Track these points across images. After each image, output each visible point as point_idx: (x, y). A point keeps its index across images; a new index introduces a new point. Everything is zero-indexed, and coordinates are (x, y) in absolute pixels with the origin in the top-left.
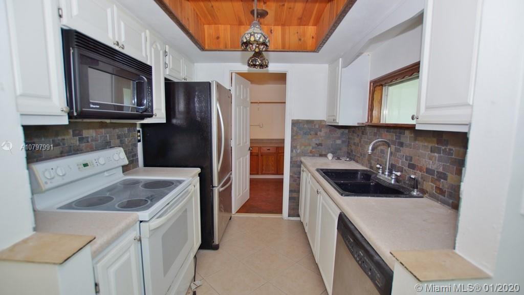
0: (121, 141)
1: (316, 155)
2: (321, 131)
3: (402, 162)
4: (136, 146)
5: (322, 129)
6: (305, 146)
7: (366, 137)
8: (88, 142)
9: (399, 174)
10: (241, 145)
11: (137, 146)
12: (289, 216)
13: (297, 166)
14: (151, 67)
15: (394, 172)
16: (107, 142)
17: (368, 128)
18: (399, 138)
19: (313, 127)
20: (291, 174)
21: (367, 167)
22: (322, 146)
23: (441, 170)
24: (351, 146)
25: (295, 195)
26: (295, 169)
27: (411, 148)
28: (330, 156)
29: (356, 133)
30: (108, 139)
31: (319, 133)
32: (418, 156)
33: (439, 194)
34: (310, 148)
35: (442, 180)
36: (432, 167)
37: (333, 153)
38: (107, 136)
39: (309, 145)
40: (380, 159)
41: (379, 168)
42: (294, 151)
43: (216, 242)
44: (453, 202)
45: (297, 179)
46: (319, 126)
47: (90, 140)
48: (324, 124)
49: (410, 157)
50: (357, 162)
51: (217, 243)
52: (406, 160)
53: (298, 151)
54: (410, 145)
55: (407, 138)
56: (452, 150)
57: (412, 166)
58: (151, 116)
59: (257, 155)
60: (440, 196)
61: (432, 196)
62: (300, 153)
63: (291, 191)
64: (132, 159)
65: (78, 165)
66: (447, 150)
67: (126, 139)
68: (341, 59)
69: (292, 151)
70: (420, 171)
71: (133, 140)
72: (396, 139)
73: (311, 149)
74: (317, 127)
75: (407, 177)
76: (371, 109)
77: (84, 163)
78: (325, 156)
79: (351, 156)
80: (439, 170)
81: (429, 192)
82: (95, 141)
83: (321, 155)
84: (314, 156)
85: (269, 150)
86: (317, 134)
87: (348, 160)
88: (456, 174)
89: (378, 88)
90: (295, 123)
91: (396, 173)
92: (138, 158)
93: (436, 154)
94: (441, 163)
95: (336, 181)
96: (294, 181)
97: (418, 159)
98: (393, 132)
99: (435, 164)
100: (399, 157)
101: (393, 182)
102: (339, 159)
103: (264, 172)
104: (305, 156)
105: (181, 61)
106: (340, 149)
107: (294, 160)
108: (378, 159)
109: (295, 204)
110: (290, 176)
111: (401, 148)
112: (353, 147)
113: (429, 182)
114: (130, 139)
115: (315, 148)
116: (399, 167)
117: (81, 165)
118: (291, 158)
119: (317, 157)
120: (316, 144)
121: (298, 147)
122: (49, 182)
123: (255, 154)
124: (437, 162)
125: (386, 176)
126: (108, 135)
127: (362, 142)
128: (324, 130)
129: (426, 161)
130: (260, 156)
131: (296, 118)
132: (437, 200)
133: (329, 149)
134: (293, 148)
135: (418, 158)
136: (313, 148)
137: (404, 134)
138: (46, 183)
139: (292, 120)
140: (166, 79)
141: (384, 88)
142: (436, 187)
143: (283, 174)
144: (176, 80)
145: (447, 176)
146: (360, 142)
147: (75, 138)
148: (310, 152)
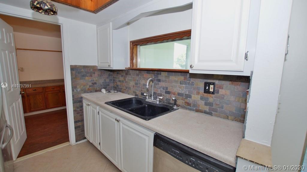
2: (94, 73)
3: (160, 91)
5: (96, 72)
7: (130, 76)
9: (161, 98)
10: (12, 90)
12: (77, 141)
13: (78, 102)
15: (158, 97)
17: (131, 71)
18: (157, 77)
19: (89, 71)
20: (74, 109)
21: (132, 95)
22: (96, 84)
23: (187, 93)
24: (117, 83)
25: (79, 124)
26: (78, 104)
27: (166, 82)
28: (104, 91)
29: (120, 74)
31: (93, 75)
32: (172, 87)
33: (188, 105)
35: (188, 98)
36: (181, 92)
37: (105, 88)
39: (87, 85)
40: (143, 89)
41: (147, 96)
42: (75, 91)
44: (196, 109)
46: (93, 70)
48: (95, 68)
49: (166, 87)
50: (123, 92)
52: (163, 89)
53: (78, 90)
54: (166, 80)
55: (163, 76)
56: (194, 82)
57: (168, 92)
60: (188, 107)
61: (183, 107)
62: (80, 91)
63: (75, 122)
66: (191, 83)
68: (111, 23)
69: (73, 91)
70: (174, 95)
72: (155, 77)
73: (88, 87)
74: (92, 70)
75: (165, 99)
76: (132, 59)
78: (100, 91)
79: (117, 89)
80: (186, 93)
81: (181, 105)
83: (96, 91)
84: (91, 92)
85: (35, 90)
87: (116, 92)
88: (196, 95)
89: (135, 46)
90: (73, 68)
91: (160, 97)
93: (183, 85)
94: (187, 90)
95: (128, 109)
96: (77, 113)
97: (172, 89)
98: (152, 74)
99: (183, 90)
100: (158, 88)
101: (158, 103)
102: (109, 92)
103: (32, 110)
104: (84, 93)
106: (109, 85)
107: (75, 97)
108: (142, 90)
109: (80, 131)
111: (159, 83)
112: (119, 83)
113: (180, 100)
115: (92, 86)
116: (159, 93)
119: (94, 92)
120: (92, 83)
121: (78, 87)
124: (184, 89)
125: (152, 100)
127: (126, 80)
128: (97, 73)
129: (177, 89)
131: (73, 64)
132: (187, 109)
133: (102, 86)
134: (74, 88)
135: (171, 87)
136: (90, 86)
137: (161, 74)
139: (71, 66)
141: (138, 46)
142: (185, 102)
145: (191, 96)
146: (125, 80)
148: (88, 89)
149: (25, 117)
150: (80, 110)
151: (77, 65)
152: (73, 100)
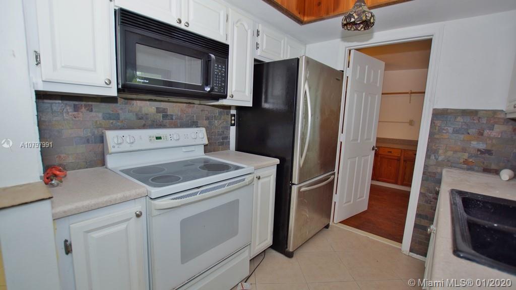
0: (210, 122)
1: (476, 168)
2: (492, 129)
4: (228, 129)
5: (496, 126)
6: (455, 152)
8: (172, 119)
10: (359, 141)
11: (230, 130)
12: (411, 250)
13: (432, 180)
14: (228, 46)
16: (194, 122)
19: (476, 122)
20: (422, 191)
22: (491, 154)
25: (424, 222)
26: (430, 185)
28: (506, 174)
30: (195, 119)
31: (486, 132)
34: (466, 156)
38: (193, 116)
39: (464, 150)
42: (433, 157)
43: (291, 248)
45: (433, 200)
46: (489, 121)
47: (174, 118)
48: (500, 116)
51: (291, 250)
53: (440, 159)
58: (225, 97)
59: (399, 160)
62: (443, 161)
63: (418, 216)
64: (221, 141)
65: (150, 137)
67: (216, 121)
69: (428, 156)
71: (225, 123)
74: (484, 121)
77: (157, 136)
82: (180, 119)
83: (487, 170)
84: (470, 169)
86: (482, 134)
92: (229, 141)
103: (405, 183)
104: (451, 167)
105: (282, 41)
107: (430, 170)
109: (423, 236)
110: (421, 193)
114: (220, 122)
115: (476, 156)
117: (153, 137)
118: (426, 166)
119: (477, 171)
120: (479, 150)
121: (441, 152)
122: (116, 146)
123: (396, 158)
126: (195, 115)
128: (499, 128)
130: (402, 161)
131: (441, 106)
133: (507, 161)
134: (431, 152)
136: (471, 156)
138: (114, 147)
139: (434, 110)
140: (255, 60)
143: (410, 186)
144: (267, 61)
147: (159, 114)
148: (464, 162)
149: (371, 184)
150: (433, 198)
151: (448, 109)
152: (424, 173)
